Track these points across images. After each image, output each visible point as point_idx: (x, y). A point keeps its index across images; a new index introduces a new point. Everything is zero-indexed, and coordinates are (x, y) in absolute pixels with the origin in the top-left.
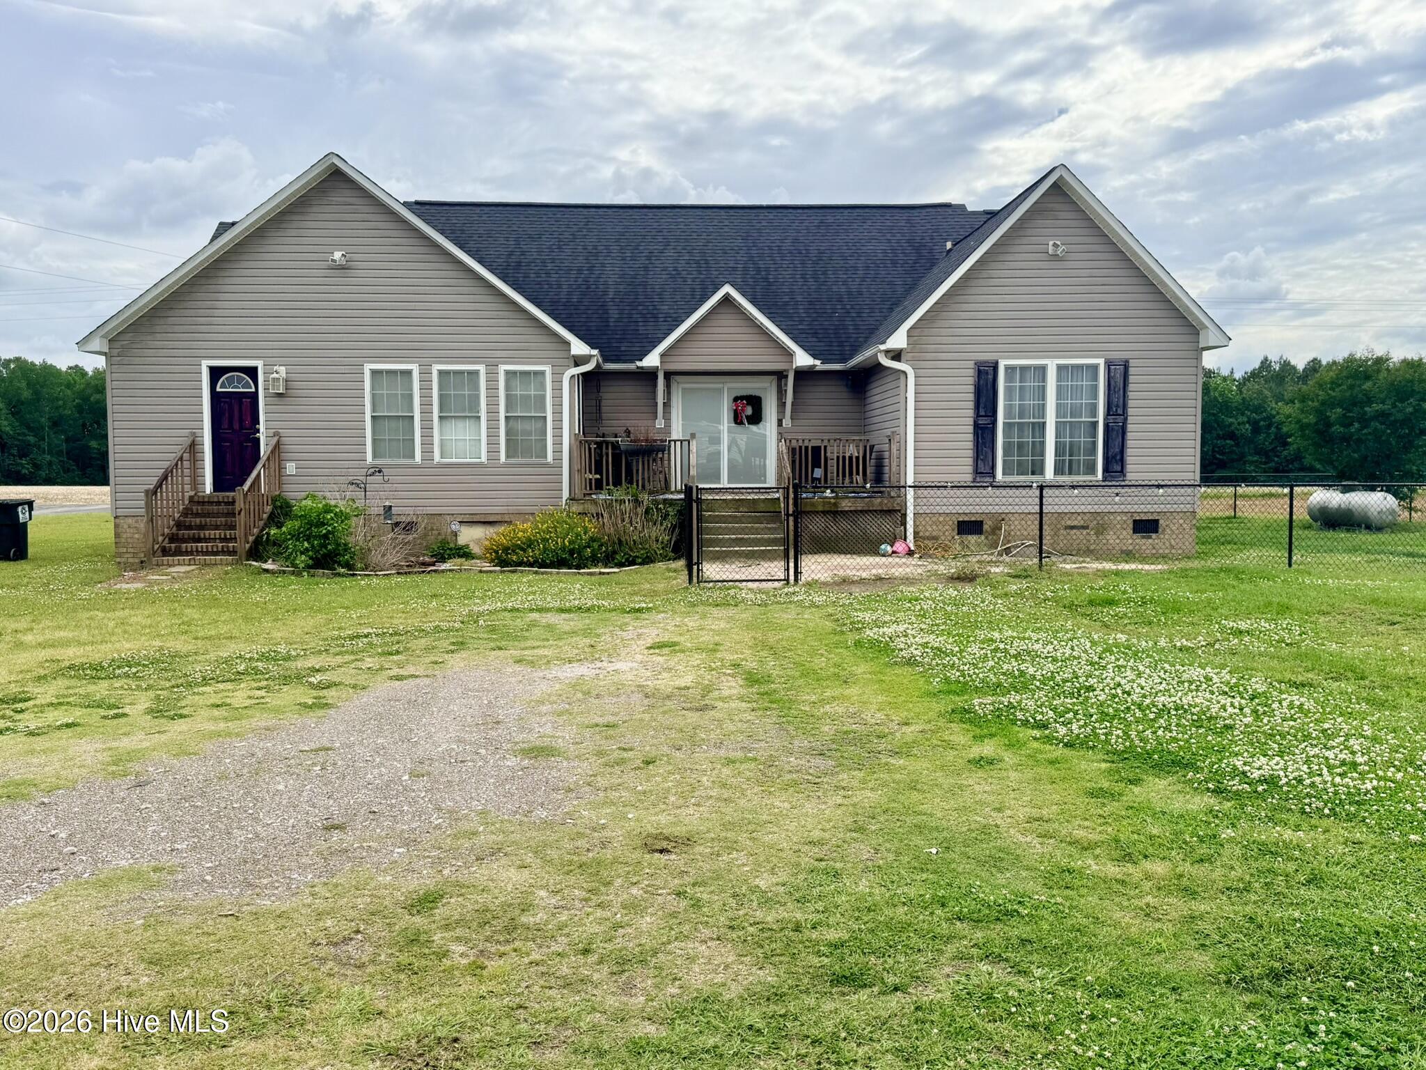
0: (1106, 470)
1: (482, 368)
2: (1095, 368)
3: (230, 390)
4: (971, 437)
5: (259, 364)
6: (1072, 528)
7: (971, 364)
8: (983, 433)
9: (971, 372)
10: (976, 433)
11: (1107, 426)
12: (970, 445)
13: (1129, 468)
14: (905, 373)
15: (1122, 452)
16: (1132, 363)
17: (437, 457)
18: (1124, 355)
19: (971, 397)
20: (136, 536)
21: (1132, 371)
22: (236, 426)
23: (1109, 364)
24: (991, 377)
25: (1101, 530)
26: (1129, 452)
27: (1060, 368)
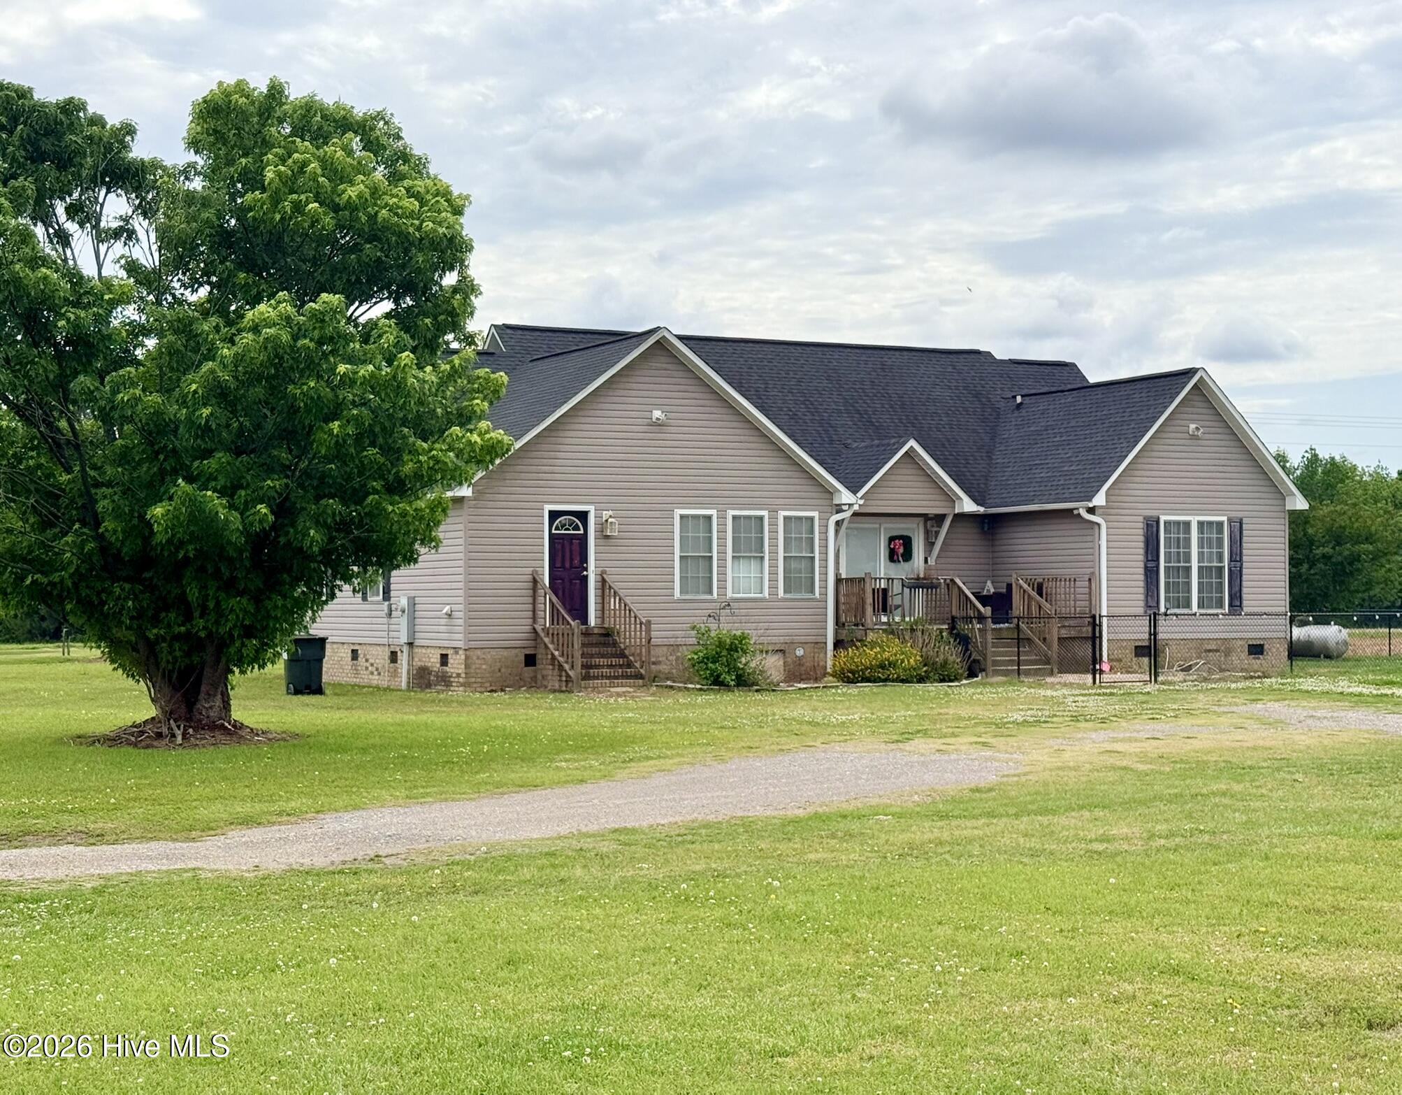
0: (1231, 605)
1: (765, 513)
2: (1220, 524)
3: (563, 532)
4: (1142, 577)
5: (590, 508)
6: (1210, 651)
7: (1141, 519)
8: (1151, 574)
9: (1141, 525)
10: (1146, 575)
11: (1230, 570)
12: (1142, 584)
13: (1245, 603)
14: (1099, 525)
15: (1240, 590)
16: (1245, 521)
17: (730, 594)
18: (1239, 515)
19: (1142, 545)
20: (484, 667)
21: (1244, 526)
22: (567, 565)
23: (1230, 521)
24: (1155, 529)
25: (1228, 653)
26: (1244, 590)
27: (1201, 524)
